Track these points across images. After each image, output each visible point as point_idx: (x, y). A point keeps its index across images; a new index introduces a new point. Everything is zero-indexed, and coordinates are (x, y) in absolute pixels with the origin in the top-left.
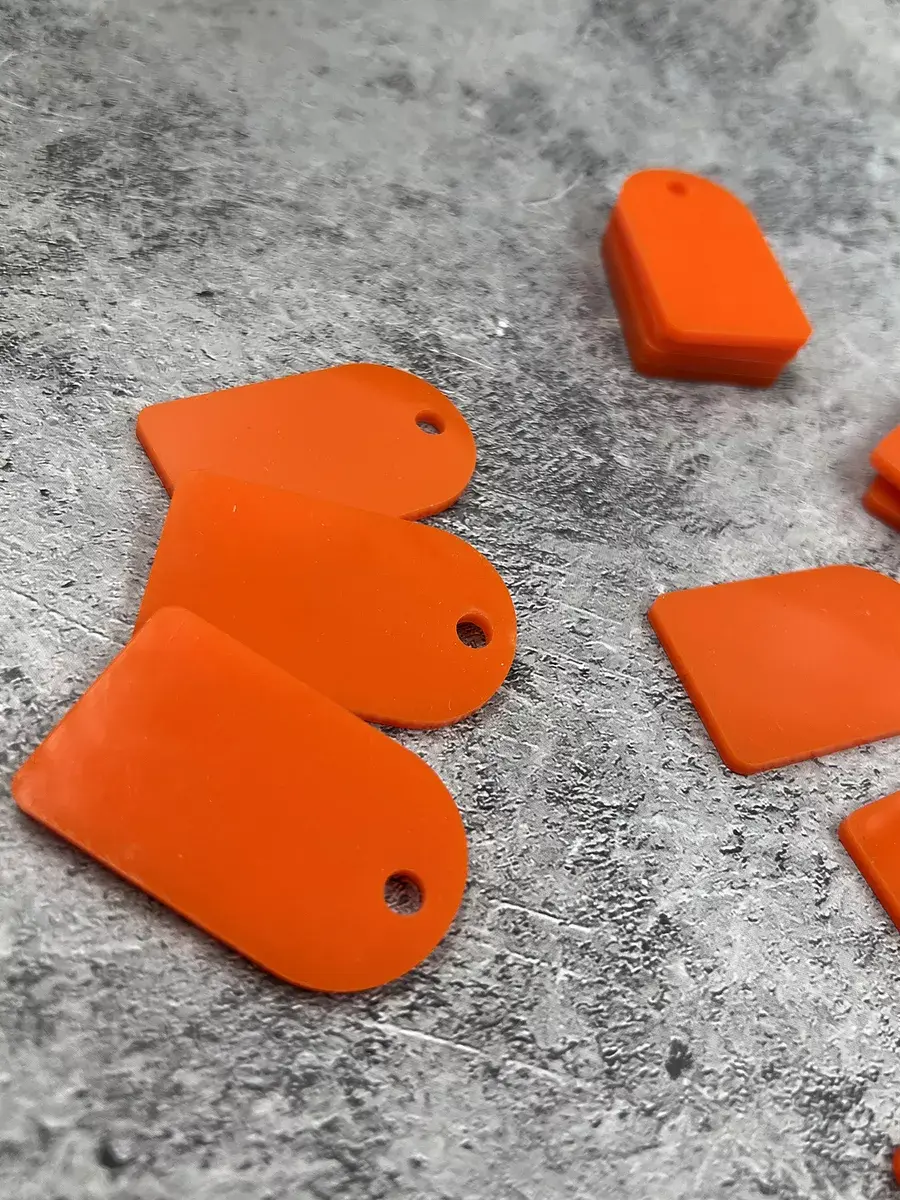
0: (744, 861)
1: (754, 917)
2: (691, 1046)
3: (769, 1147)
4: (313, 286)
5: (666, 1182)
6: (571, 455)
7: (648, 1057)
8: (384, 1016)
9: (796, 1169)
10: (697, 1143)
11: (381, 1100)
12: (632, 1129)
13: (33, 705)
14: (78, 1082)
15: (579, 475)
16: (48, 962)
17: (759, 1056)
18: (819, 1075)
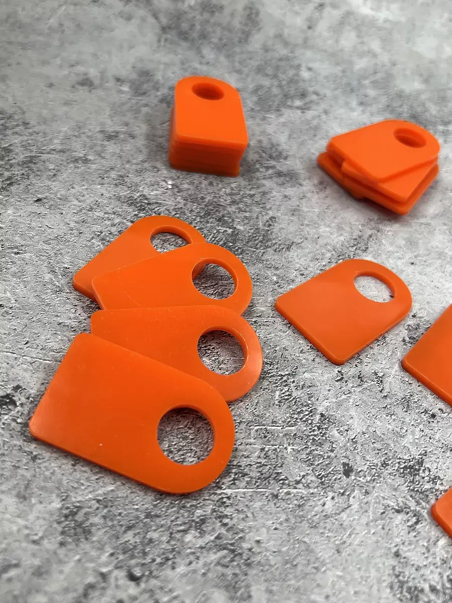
0: (346, 383)
1: (357, 404)
2: (350, 463)
3: (394, 494)
4: (83, 185)
5: (358, 519)
6: (218, 231)
7: (335, 472)
8: (224, 487)
9: (407, 499)
10: (365, 501)
11: (235, 520)
12: (338, 502)
13: (31, 399)
14: (109, 550)
15: (224, 239)
16: (78, 504)
17: (378, 459)
18: (404, 459)
